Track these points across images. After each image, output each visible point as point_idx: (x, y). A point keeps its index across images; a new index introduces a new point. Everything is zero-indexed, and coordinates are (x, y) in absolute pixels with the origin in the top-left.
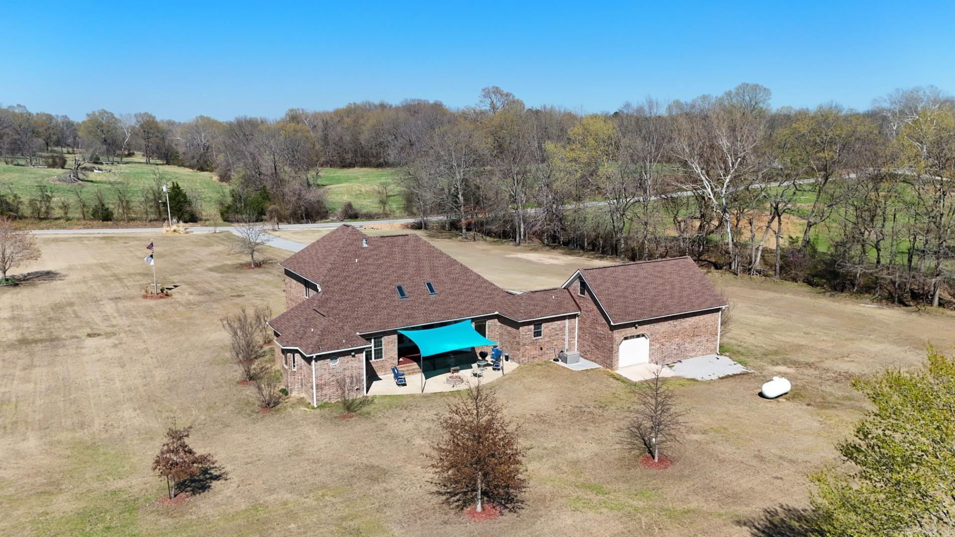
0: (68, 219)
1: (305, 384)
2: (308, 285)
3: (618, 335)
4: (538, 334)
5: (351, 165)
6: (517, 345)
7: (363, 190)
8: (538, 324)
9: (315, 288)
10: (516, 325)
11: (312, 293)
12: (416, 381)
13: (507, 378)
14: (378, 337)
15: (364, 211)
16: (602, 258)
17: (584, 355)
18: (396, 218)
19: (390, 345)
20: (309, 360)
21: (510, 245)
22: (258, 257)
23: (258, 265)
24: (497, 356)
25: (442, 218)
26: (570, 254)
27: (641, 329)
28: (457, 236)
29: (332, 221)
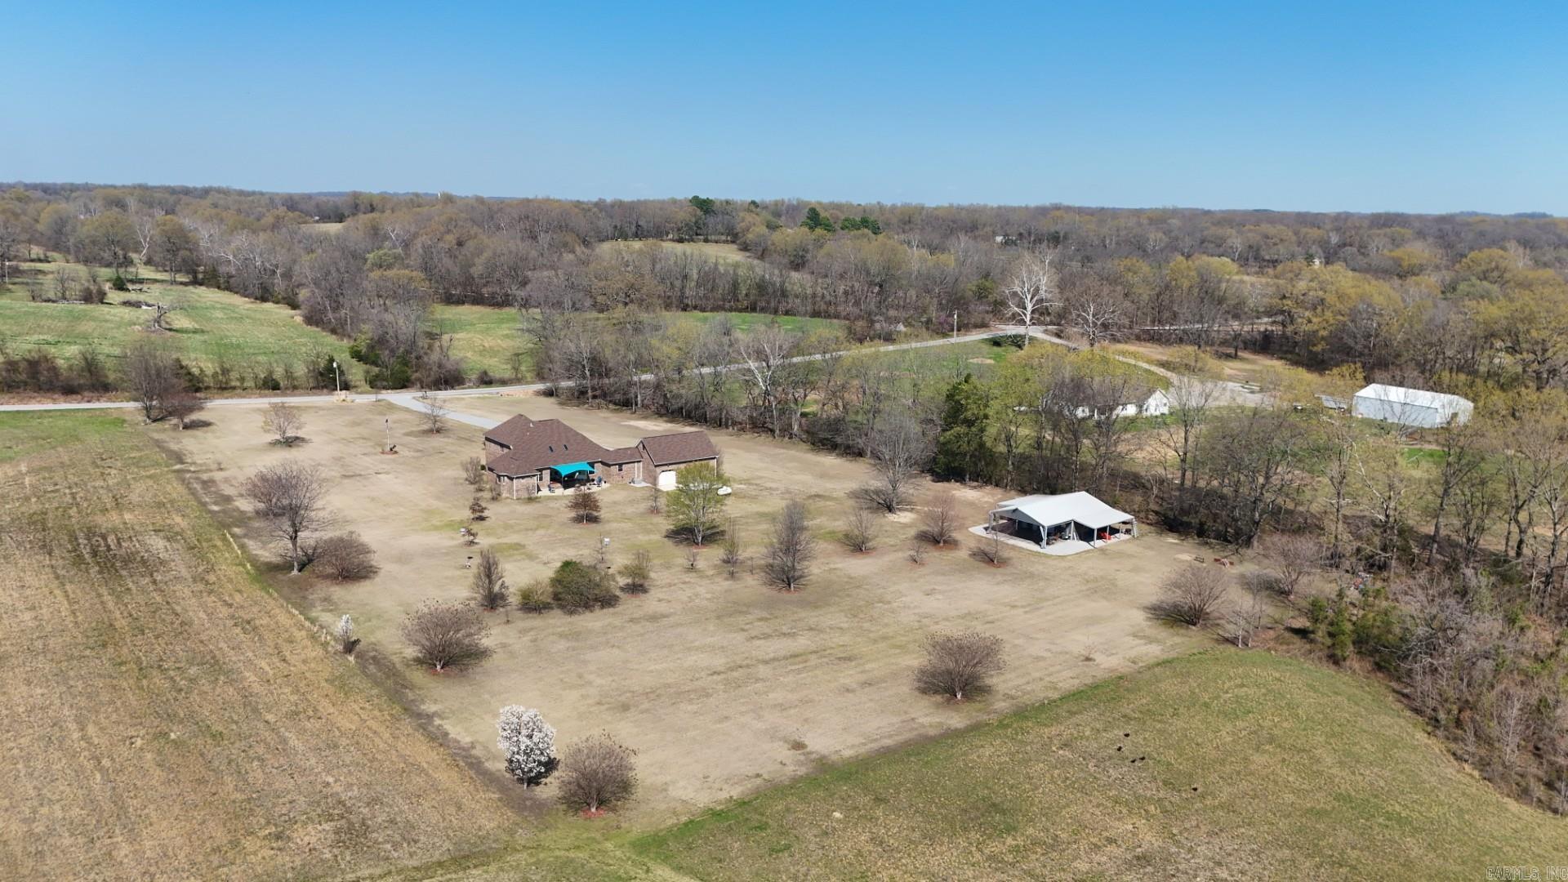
0: (244, 389)
1: (510, 490)
2: (502, 445)
3: (658, 470)
4: (620, 470)
5: (460, 301)
6: (609, 475)
7: (486, 345)
8: (620, 465)
9: (508, 448)
10: (609, 465)
11: (506, 450)
12: (559, 491)
13: (604, 490)
14: (541, 470)
15: (498, 376)
16: (692, 425)
17: (644, 480)
18: (528, 383)
19: (547, 475)
20: (511, 479)
21: (627, 414)
22: (438, 425)
23: (438, 431)
24: (600, 481)
25: (571, 383)
26: (671, 422)
27: (671, 467)
28: (584, 403)
29: (469, 387)
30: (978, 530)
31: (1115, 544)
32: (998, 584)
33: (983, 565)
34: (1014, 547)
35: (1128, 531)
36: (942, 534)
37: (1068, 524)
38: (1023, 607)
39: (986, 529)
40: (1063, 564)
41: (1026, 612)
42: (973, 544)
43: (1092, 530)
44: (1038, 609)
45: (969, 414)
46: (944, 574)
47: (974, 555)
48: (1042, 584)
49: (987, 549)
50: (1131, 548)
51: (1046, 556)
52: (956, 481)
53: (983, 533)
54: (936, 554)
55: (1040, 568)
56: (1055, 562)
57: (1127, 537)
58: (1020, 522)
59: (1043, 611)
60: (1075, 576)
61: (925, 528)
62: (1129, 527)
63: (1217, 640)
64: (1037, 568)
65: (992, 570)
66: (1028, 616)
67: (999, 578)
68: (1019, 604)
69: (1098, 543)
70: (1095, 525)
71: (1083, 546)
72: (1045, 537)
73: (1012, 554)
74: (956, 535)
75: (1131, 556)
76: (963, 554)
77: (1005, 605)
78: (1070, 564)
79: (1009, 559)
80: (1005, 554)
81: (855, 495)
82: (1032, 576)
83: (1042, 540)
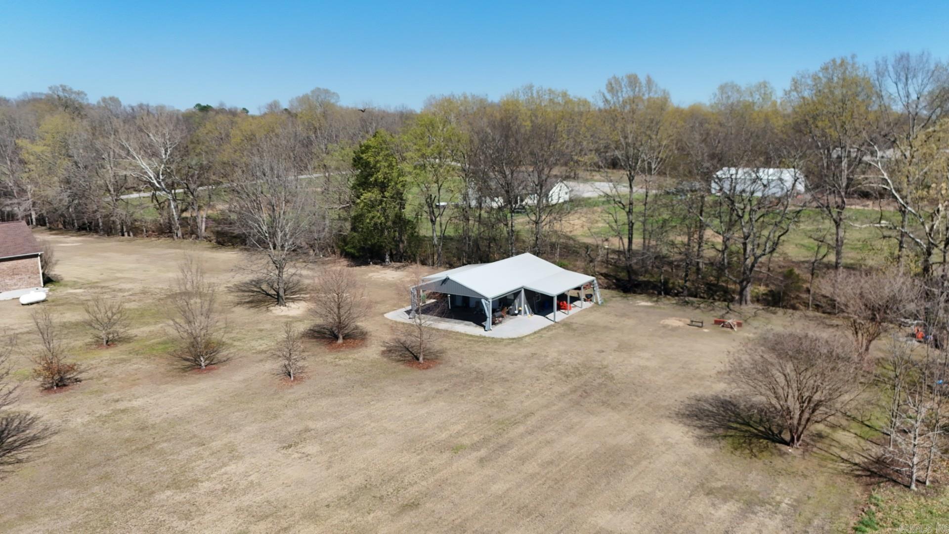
30: (398, 316)
31: (578, 315)
32: (426, 400)
33: (402, 367)
34: (447, 334)
35: (589, 297)
36: (340, 326)
37: (516, 294)
38: (475, 447)
39: (408, 312)
40: (523, 351)
41: (482, 461)
42: (388, 337)
43: (549, 299)
44: (502, 448)
45: (380, 176)
46: (333, 394)
47: (389, 352)
48: (498, 389)
49: (410, 340)
50: (599, 318)
51: (496, 341)
52: (376, 264)
53: (405, 319)
54: (329, 358)
55: (491, 361)
56: (508, 350)
57: (587, 305)
58: (453, 297)
59: (513, 452)
60: (544, 368)
61: (320, 321)
62: (589, 291)
63: (850, 473)
64: (485, 362)
65: (416, 373)
66: (488, 471)
67: (429, 388)
68: (466, 441)
69: (559, 316)
70: (553, 291)
71: (539, 322)
72: (489, 313)
73: (446, 344)
74: (363, 324)
75: (606, 328)
76: (371, 352)
77: (442, 447)
78: (532, 350)
79: (442, 352)
80: (436, 344)
81: (240, 288)
82: (479, 377)
83: (485, 318)
